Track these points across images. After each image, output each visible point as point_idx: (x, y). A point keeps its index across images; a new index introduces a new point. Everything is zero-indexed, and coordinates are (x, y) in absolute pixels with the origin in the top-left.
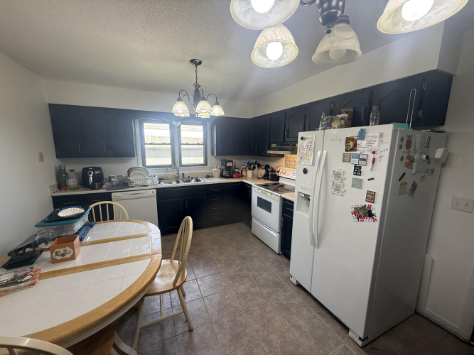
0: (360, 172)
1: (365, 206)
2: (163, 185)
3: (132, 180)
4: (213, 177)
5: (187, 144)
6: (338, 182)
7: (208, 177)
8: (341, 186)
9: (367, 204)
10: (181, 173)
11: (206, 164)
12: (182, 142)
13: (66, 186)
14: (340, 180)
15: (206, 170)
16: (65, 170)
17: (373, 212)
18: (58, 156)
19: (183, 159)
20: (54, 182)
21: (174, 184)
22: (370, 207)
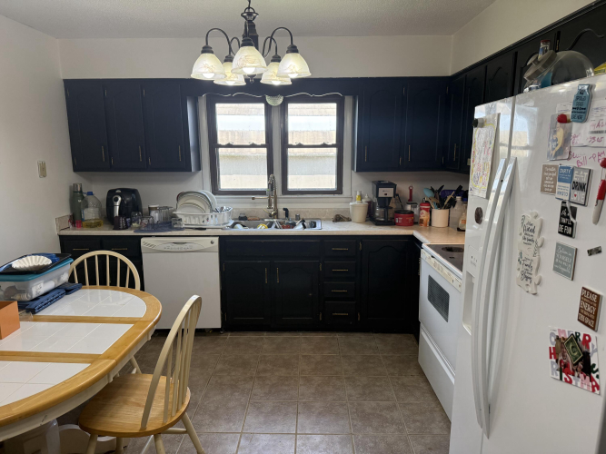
0: (572, 225)
1: (576, 337)
2: (240, 230)
3: (180, 216)
4: (349, 220)
5: (300, 146)
6: (528, 252)
7: (338, 219)
8: (534, 266)
9: (583, 330)
10: (281, 207)
11: (339, 190)
12: (290, 142)
13: (82, 220)
14: (533, 245)
15: (336, 204)
16: (81, 192)
17: (593, 361)
18: (76, 168)
19: (290, 178)
20: (66, 212)
21: (262, 230)
22: (587, 341)
